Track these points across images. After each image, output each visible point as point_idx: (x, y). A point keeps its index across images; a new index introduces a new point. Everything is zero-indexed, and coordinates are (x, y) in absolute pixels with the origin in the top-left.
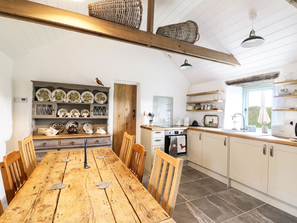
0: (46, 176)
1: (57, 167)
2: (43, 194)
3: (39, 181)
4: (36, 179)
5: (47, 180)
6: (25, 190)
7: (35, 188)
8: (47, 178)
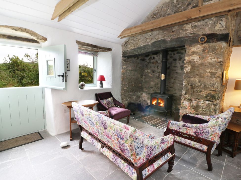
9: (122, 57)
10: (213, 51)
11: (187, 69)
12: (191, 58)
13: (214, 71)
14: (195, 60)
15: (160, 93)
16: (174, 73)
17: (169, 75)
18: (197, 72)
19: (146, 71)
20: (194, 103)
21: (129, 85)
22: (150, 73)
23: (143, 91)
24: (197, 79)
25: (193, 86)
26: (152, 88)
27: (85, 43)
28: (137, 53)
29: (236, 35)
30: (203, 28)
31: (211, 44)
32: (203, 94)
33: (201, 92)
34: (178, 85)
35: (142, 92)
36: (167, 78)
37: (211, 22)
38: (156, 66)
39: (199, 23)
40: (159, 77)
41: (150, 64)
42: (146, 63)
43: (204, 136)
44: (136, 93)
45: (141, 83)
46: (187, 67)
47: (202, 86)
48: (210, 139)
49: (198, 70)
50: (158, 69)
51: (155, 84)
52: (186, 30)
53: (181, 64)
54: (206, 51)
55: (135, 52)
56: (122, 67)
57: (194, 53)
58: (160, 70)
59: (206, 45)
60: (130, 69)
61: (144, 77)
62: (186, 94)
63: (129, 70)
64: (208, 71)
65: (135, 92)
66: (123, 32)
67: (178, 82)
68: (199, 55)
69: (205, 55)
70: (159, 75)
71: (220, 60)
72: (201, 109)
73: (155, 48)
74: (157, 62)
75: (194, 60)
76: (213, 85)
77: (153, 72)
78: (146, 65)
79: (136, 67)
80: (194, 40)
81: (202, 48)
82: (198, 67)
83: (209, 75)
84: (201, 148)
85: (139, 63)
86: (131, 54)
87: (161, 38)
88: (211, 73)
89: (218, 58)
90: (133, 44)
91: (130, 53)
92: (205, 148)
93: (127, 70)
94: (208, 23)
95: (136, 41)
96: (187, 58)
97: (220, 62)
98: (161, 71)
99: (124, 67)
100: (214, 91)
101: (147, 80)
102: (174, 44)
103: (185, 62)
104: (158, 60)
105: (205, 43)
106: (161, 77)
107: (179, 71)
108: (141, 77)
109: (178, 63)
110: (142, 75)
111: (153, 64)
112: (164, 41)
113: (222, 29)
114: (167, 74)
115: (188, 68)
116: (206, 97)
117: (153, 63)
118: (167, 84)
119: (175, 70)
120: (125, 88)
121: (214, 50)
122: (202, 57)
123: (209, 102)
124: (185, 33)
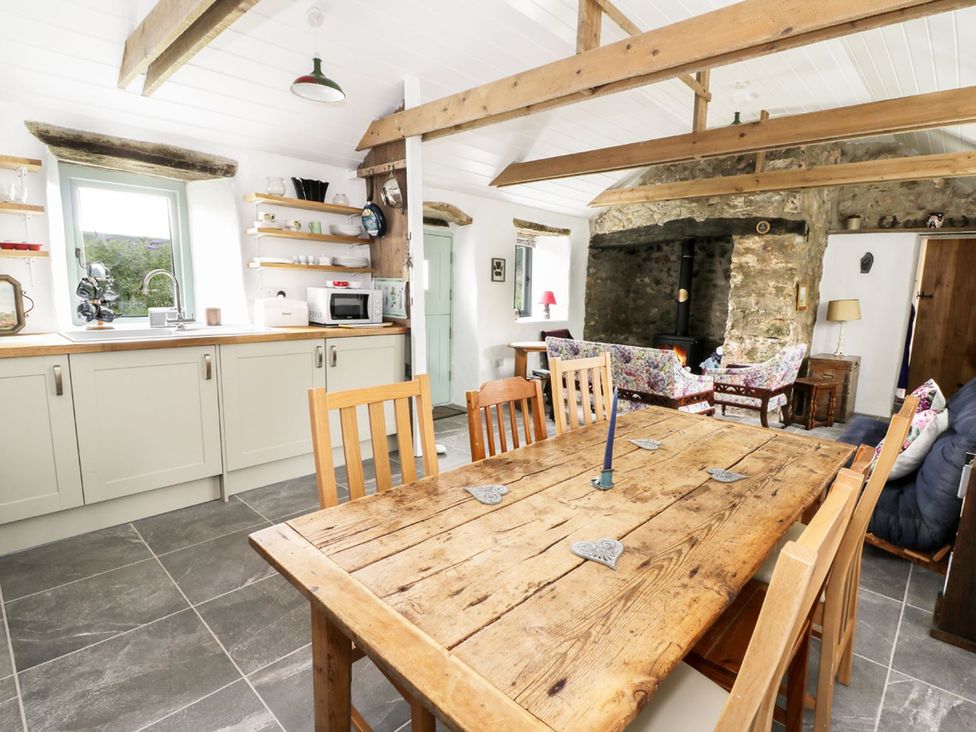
0: (734, 512)
1: (675, 531)
2: (760, 476)
3: (760, 505)
4: (766, 512)
5: (737, 501)
6: (797, 495)
7: (774, 494)
8: (734, 506)
9: (590, 247)
10: (780, 249)
11: (735, 280)
12: (744, 259)
13: (780, 285)
14: (751, 264)
15: (675, 334)
16: (708, 286)
17: (697, 291)
18: (753, 287)
19: (638, 280)
20: (748, 344)
21: (599, 316)
22: (648, 285)
23: (631, 332)
24: (752, 300)
25: (745, 313)
26: (653, 323)
27: (526, 222)
28: (629, 242)
29: (835, 210)
30: (764, 207)
31: (777, 237)
32: (764, 326)
33: (759, 322)
34: (718, 314)
35: (627, 335)
36: (693, 297)
37: (777, 198)
38: (665, 269)
39: (758, 198)
40: (673, 296)
41: (648, 263)
42: (639, 260)
43: (756, 385)
44: (614, 335)
45: (625, 312)
46: (735, 276)
47: (761, 312)
48: (765, 387)
49: (754, 283)
50: (669, 275)
51: (662, 314)
52: (735, 207)
53: (725, 266)
54: (769, 249)
55: (623, 239)
56: (588, 271)
57: (748, 250)
58: (675, 277)
59: (770, 237)
60: (604, 275)
61: (632, 295)
62: (733, 327)
63: (602, 279)
64: (772, 283)
65: (611, 335)
66: (600, 195)
67: (718, 307)
68: (757, 255)
69: (766, 255)
70: (672, 291)
71: (790, 265)
72: (759, 354)
73: (672, 233)
74: (667, 259)
75: (747, 263)
76: (779, 311)
77: (658, 282)
78: (639, 266)
79: (616, 270)
80: (748, 226)
81: (763, 243)
82: (754, 277)
83: (774, 291)
84: (753, 404)
85: (621, 261)
86: (614, 244)
87: (685, 215)
88: (776, 288)
89: (787, 262)
90: (620, 221)
91: (612, 239)
92: (758, 402)
93: (598, 278)
94: (773, 200)
95: (627, 214)
96: (735, 259)
97: (791, 269)
98: (677, 281)
99: (591, 270)
100: (780, 319)
101: (642, 302)
102: (711, 230)
103: (732, 266)
104: (669, 254)
105: (767, 233)
106: (678, 295)
107: (721, 282)
108: (627, 297)
109: (717, 263)
110: (628, 291)
111: (657, 262)
112: (691, 221)
113: (795, 212)
114: (693, 287)
115: (737, 279)
116: (768, 331)
117: (657, 260)
118: (691, 313)
119: (711, 280)
120: (592, 323)
121: (782, 248)
122: (762, 260)
123: (773, 340)
124: (732, 211)
